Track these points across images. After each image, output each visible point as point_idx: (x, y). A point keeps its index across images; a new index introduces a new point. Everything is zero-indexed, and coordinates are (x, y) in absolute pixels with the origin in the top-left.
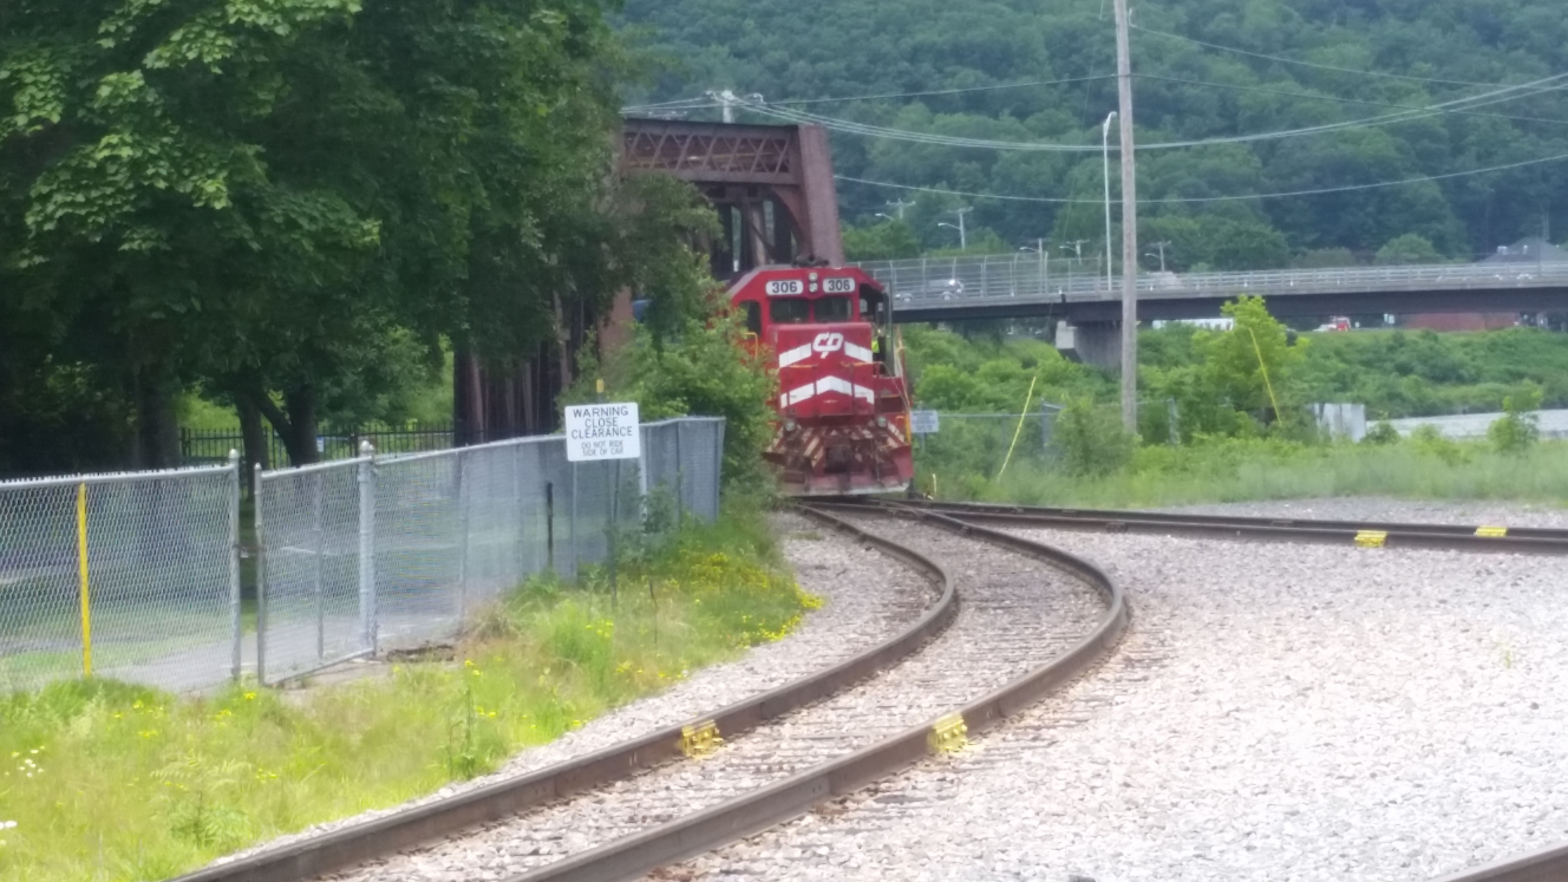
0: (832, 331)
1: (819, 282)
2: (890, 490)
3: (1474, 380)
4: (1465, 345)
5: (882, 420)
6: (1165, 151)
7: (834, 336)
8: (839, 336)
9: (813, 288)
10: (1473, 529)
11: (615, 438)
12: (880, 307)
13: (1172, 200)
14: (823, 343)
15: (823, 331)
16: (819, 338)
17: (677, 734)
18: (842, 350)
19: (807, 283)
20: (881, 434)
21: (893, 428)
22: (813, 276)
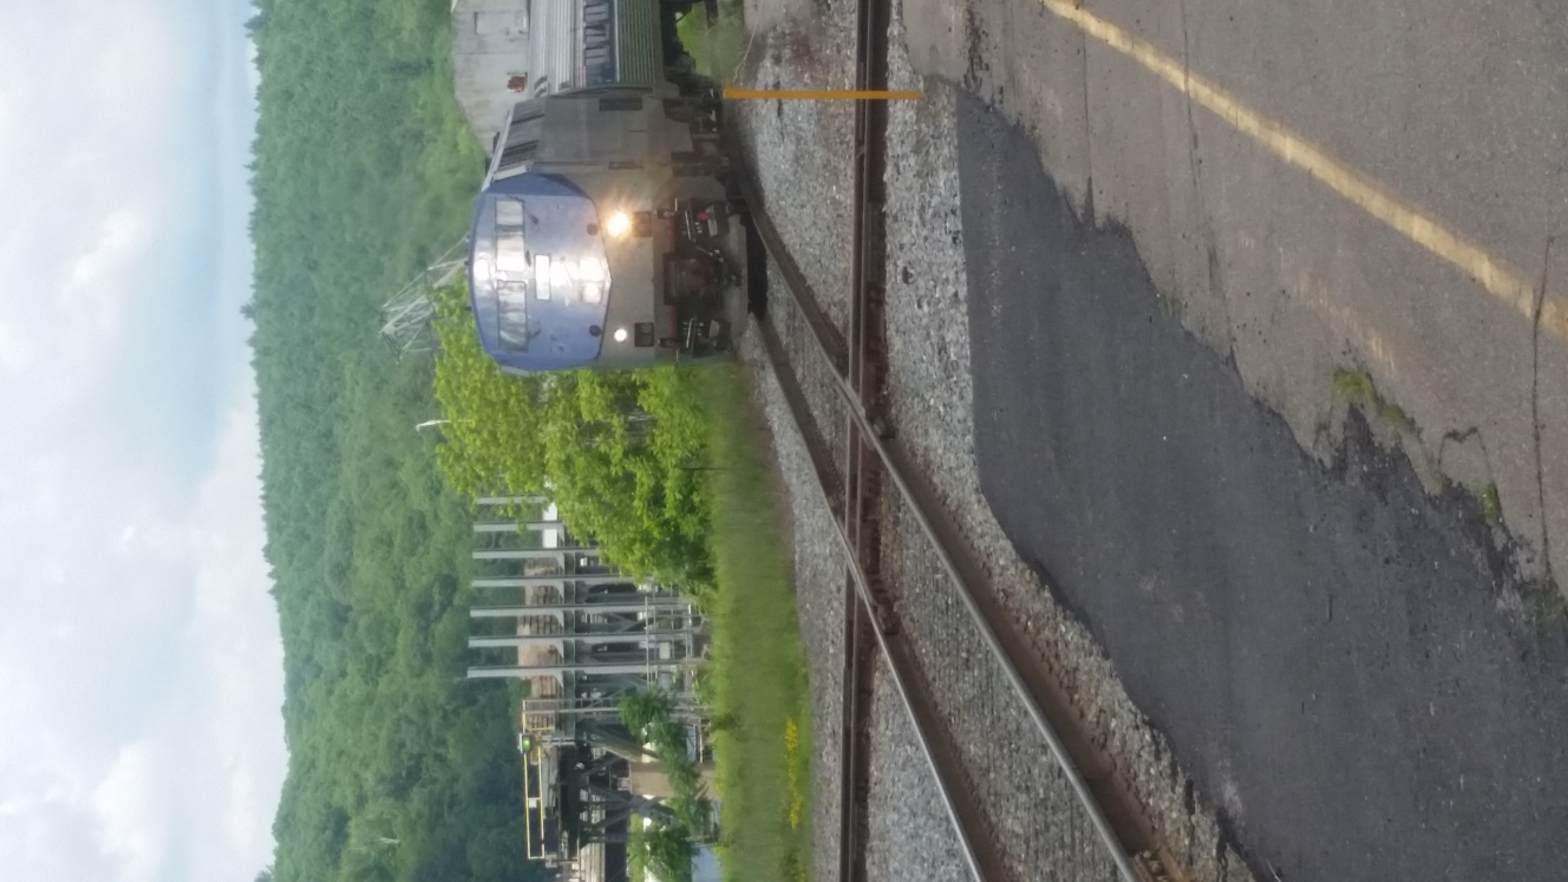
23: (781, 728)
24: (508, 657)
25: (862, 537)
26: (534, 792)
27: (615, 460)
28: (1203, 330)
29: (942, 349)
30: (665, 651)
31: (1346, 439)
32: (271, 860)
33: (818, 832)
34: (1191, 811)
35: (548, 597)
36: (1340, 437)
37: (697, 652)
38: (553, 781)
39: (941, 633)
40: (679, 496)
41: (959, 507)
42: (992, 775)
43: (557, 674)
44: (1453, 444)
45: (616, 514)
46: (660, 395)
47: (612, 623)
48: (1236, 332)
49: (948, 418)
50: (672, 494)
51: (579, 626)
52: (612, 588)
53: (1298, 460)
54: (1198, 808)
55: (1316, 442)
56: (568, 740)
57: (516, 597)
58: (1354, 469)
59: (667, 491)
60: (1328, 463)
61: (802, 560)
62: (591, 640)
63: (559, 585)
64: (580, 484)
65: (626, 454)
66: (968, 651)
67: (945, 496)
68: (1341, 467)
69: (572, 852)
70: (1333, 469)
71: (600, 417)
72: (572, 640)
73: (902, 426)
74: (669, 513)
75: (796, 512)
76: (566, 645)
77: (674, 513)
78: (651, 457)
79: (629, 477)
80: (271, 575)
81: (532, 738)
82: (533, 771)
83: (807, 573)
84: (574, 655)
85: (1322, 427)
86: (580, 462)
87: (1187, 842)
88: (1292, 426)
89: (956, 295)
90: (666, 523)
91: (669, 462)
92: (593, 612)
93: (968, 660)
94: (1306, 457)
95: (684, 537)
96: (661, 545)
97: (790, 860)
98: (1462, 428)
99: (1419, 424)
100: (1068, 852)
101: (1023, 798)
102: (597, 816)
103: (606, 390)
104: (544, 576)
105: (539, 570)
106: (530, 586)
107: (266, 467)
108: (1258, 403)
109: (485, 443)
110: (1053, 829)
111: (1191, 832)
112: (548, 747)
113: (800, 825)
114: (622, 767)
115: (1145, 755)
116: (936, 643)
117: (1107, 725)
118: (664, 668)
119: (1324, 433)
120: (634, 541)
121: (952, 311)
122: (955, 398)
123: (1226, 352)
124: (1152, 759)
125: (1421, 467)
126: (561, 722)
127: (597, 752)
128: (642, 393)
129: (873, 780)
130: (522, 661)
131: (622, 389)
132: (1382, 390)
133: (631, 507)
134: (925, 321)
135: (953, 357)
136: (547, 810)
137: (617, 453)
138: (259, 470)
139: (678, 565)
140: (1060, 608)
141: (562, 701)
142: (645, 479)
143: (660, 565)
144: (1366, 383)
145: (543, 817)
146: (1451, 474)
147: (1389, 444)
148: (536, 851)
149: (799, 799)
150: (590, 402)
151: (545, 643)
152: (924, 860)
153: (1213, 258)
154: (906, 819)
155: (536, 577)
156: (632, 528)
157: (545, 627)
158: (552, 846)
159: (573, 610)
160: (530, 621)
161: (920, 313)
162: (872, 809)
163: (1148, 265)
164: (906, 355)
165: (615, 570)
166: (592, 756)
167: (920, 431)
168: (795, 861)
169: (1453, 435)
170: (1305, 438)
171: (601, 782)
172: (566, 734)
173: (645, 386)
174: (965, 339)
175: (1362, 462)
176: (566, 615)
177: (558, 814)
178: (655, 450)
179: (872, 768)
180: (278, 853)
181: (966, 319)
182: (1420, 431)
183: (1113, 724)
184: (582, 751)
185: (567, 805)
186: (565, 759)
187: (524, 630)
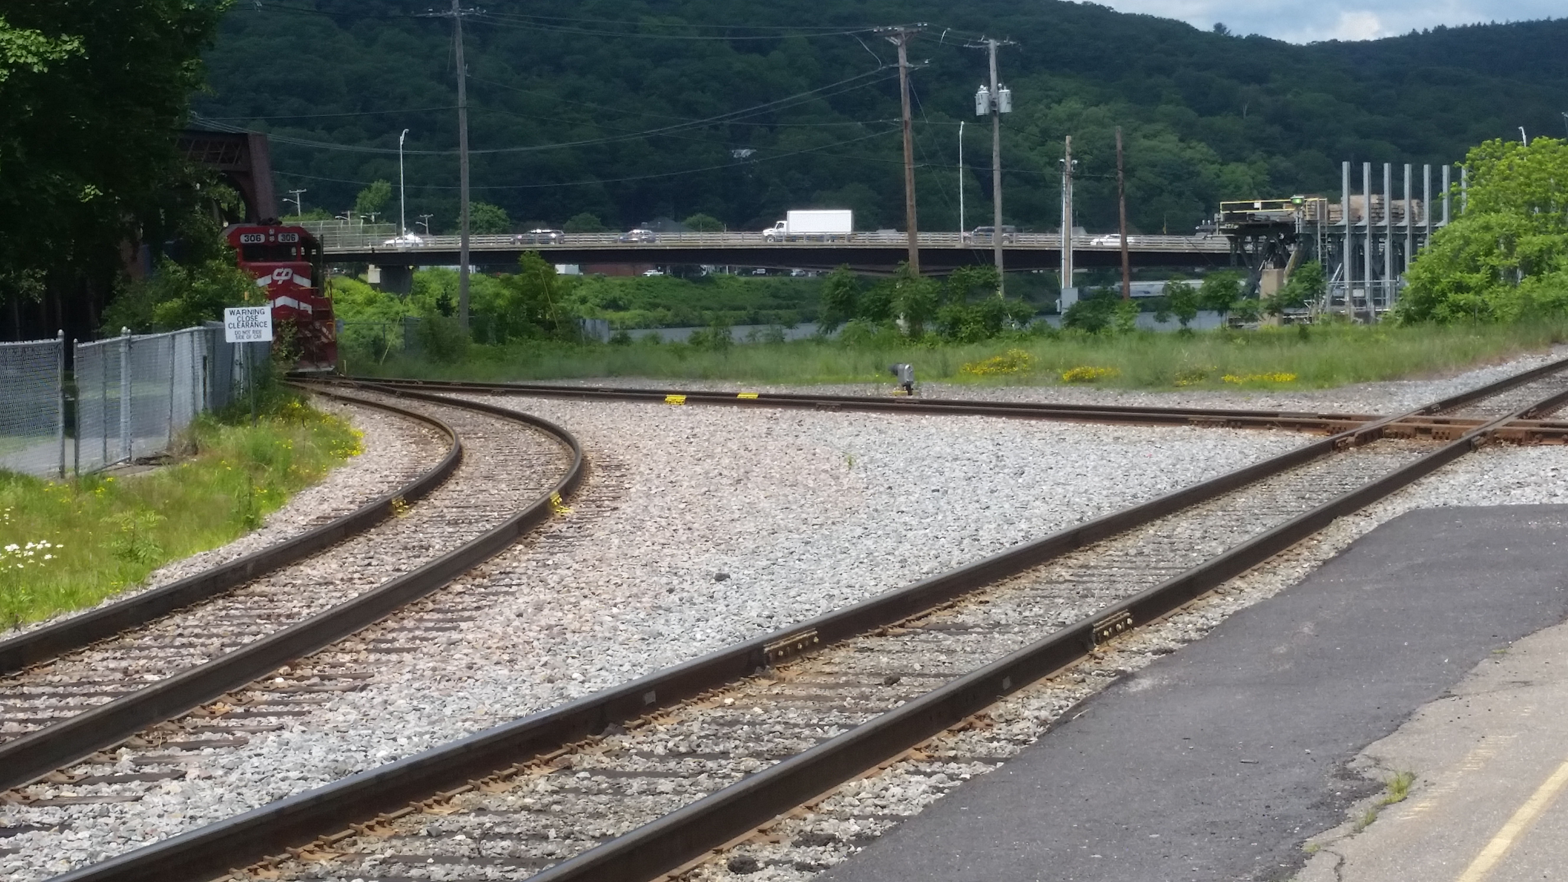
0: (284, 267)
1: (276, 236)
2: (323, 370)
3: (625, 308)
4: (621, 285)
5: (317, 325)
6: (424, 156)
7: (286, 270)
8: (290, 271)
9: (272, 239)
10: (736, 395)
11: (256, 328)
12: (314, 252)
13: (430, 187)
14: (279, 274)
15: (279, 267)
16: (277, 271)
17: (389, 503)
18: (292, 278)
19: (267, 235)
20: (317, 334)
21: (324, 330)
22: (272, 232)
23: (1289, 369)
24: (1356, 187)
25: (1404, 427)
26: (1265, 206)
27: (1488, 260)
28: (1477, 675)
29: (1520, 485)
30: (1358, 293)
31: (1363, 779)
32: (1234, 34)
33: (1217, 394)
34: (1155, 653)
35: (1397, 215)
36: (1366, 775)
37: (1358, 315)
38: (1272, 218)
39: (1328, 480)
40: (1462, 303)
41: (1409, 493)
42: (1220, 513)
43: (1344, 221)
44: (1334, 861)
45: (1451, 260)
46: (1532, 290)
47: (1378, 258)
48: (1465, 699)
49: (1473, 487)
50: (1462, 298)
51: (1377, 235)
52: (1402, 259)
53: (1360, 743)
54: (1156, 657)
55: (1369, 757)
56: (1299, 229)
57: (1397, 194)
58: (1341, 784)
59: (1466, 295)
60: (1351, 765)
61: (1402, 385)
62: (1367, 244)
63: (1405, 222)
64: (1472, 237)
65: (1493, 267)
66: (1309, 499)
67: (1420, 485)
68: (1345, 775)
69: (1225, 231)
70: (1345, 769)
71: (1518, 249)
72: (1367, 231)
73: (1476, 455)
74: (1452, 296)
75: (1437, 382)
76: (1364, 227)
77: (1451, 300)
78: (1490, 283)
79: (1477, 270)
80: (1426, 30)
81: (1300, 205)
82: (1280, 206)
83: (1393, 389)
84: (1357, 234)
85: (1378, 761)
86: (1488, 237)
87: (1134, 649)
88: (1385, 739)
89: (1556, 495)
90: (1444, 294)
91: (1486, 296)
92: (1386, 246)
93: (1303, 498)
94: (1361, 748)
95: (1435, 306)
96: (1430, 291)
97: (1201, 375)
98: (1344, 870)
99: (1358, 837)
100: (1153, 565)
101: (1198, 534)
102: (1249, 248)
103: (1537, 254)
104: (1412, 213)
105: (1416, 210)
106: (1406, 204)
107: (1500, 26)
108: (1409, 715)
109: (1503, 172)
110: (1172, 555)
111: (1140, 652)
112: (1295, 215)
113: (1224, 381)
114: (1280, 264)
115: (1201, 621)
116: (1321, 477)
117: (1229, 594)
118: (1347, 293)
119: (1373, 763)
120: (1432, 272)
121: (1544, 493)
122: (1485, 493)
123: (1453, 692)
124: (1199, 625)
125: (1326, 836)
126: (1312, 224)
127: (1292, 249)
128: (1535, 278)
129: (1238, 431)
130: (1354, 198)
131: (1538, 264)
132: (1391, 808)
133: (1456, 270)
134: (1542, 473)
135: (1513, 492)
136: (1253, 215)
137: (1494, 261)
138: (1498, 22)
139: (1417, 302)
140: (1320, 563)
141: (1326, 225)
142: (1474, 280)
143: (1416, 290)
144: (1400, 797)
145: (1248, 212)
146: (1314, 860)
147: (1350, 812)
148: (1226, 207)
149: (1241, 382)
150: (1529, 243)
151: (1365, 213)
152: (1174, 465)
153: (1526, 683)
154: (1206, 453)
155: (1411, 207)
156: (1441, 271)
157: (1376, 213)
158: (1229, 218)
159: (1387, 232)
160: (1381, 205)
161: (1548, 470)
162: (1220, 431)
163: (1534, 636)
164: (1524, 459)
165: (1414, 260)
166: (1289, 244)
167: (1470, 468)
168: (1200, 379)
169: (1341, 863)
170: (1375, 748)
171: (1271, 250)
172: (1304, 228)
173: (1539, 280)
174: (1524, 501)
175: (1343, 791)
176: (1385, 227)
177: (1250, 222)
178: (1494, 287)
179: (1248, 431)
180: (1239, 38)
181: (1537, 503)
182: (1352, 837)
183: (1229, 599)
184: (1292, 238)
185: (1256, 228)
186: (1287, 226)
187: (1375, 199)
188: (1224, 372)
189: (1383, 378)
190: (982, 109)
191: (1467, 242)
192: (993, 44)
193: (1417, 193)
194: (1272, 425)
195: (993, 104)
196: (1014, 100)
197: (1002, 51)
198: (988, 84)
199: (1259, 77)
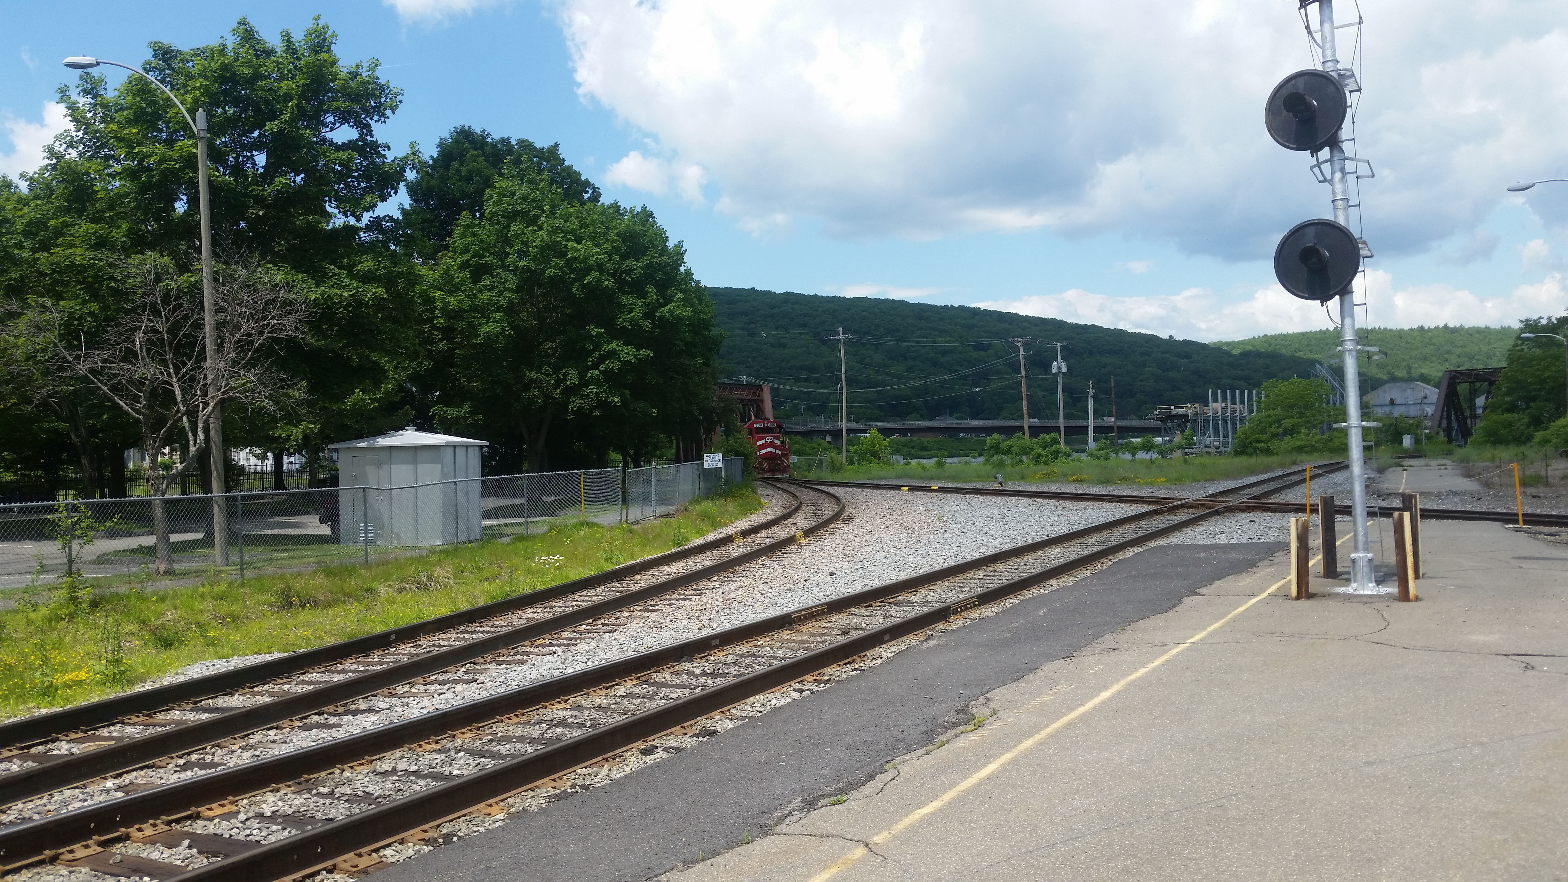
0: (770, 436)
2: (785, 476)
5: (783, 458)
8: (772, 438)
9: (766, 425)
10: (930, 487)
11: (716, 462)
12: (782, 430)
14: (768, 439)
15: (768, 436)
17: (731, 536)
18: (773, 441)
19: (764, 424)
20: (783, 462)
21: (786, 460)
22: (766, 423)
23: (1168, 476)
24: (1215, 400)
25: (1195, 503)
26: (1176, 408)
27: (1270, 429)
28: (1097, 643)
29: (1222, 532)
30: (1216, 443)
32: (1177, 339)
33: (1130, 487)
35: (1234, 411)
37: (1217, 452)
38: (1179, 413)
39: (1142, 528)
40: (1258, 447)
43: (1210, 414)
44: (892, 777)
45: (1256, 429)
47: (1225, 429)
49: (1201, 533)
50: (1259, 445)
51: (1225, 420)
52: (1236, 429)
56: (1191, 417)
57: (1233, 402)
62: (1220, 423)
63: (1237, 414)
64: (1264, 420)
65: (1272, 432)
67: (1181, 531)
69: (1159, 418)
71: (1283, 425)
72: (1220, 418)
73: (1219, 517)
74: (1254, 445)
76: (1219, 416)
78: (1271, 439)
79: (1266, 433)
81: (1191, 407)
82: (1182, 408)
83: (1202, 486)
84: (1216, 418)
86: (1270, 420)
87: (972, 617)
88: (1007, 686)
90: (1251, 443)
91: (1269, 444)
92: (1229, 424)
95: (1248, 448)
96: (1248, 441)
97: (1127, 479)
98: (889, 785)
99: (923, 758)
102: (1169, 425)
103: (1290, 427)
104: (1240, 410)
106: (1237, 406)
108: (1036, 669)
112: (1189, 412)
113: (1135, 482)
114: (1183, 432)
118: (1212, 443)
120: (1248, 434)
122: (1205, 536)
123: (1074, 654)
125: (909, 756)
126: (1196, 415)
127: (1188, 425)
130: (1214, 404)
133: (1255, 434)
135: (1216, 536)
136: (1171, 412)
137: (1272, 430)
139: (1241, 447)
140: (1099, 572)
141: (1202, 415)
142: (1264, 438)
143: (1241, 442)
145: (1169, 410)
146: (883, 775)
148: (1159, 409)
149: (1142, 482)
150: (1287, 422)
151: (1219, 410)
152: (1076, 521)
154: (1097, 515)
155: (1240, 408)
157: (1224, 410)
158: (1160, 413)
159: (1229, 418)
160: (1226, 407)
163: (1148, 619)
165: (1241, 429)
166: (1186, 424)
167: (1211, 522)
168: (1125, 481)
169: (894, 779)
171: (1179, 426)
172: (1193, 417)
174: (1217, 541)
175: (950, 722)
176: (1228, 416)
177: (1170, 415)
178: (1273, 441)
182: (920, 757)
183: (1042, 590)
184: (1188, 421)
185: (1173, 417)
186: (1185, 416)
187: (1223, 405)
188: (1136, 478)
189: (1206, 480)
190: (1054, 371)
191: (1261, 422)
192: (1059, 344)
193: (1242, 402)
194: (1137, 502)
195: (1059, 368)
196: (1068, 367)
197: (1063, 348)
198: (1057, 361)
199: (1187, 356)
